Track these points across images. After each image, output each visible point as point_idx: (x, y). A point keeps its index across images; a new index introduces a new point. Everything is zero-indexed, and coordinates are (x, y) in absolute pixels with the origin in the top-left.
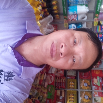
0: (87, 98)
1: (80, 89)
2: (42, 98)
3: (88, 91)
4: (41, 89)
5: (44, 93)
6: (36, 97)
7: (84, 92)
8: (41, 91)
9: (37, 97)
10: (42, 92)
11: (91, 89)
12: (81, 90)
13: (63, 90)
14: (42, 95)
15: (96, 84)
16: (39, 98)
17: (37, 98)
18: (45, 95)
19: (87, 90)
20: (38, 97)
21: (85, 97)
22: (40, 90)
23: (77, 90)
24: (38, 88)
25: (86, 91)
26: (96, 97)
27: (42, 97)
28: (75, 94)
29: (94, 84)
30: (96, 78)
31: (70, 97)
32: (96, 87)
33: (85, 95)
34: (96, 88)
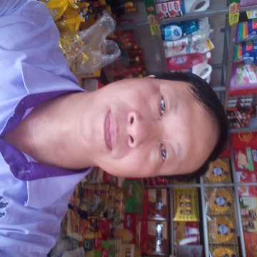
0: (223, 202)
1: (205, 183)
2: (114, 213)
3: (224, 187)
4: (109, 192)
5: (118, 201)
6: (100, 213)
7: (215, 190)
8: (110, 197)
9: (102, 213)
10: (113, 199)
11: (233, 181)
12: (207, 185)
13: (163, 188)
14: (112, 208)
15: (243, 166)
16: (105, 215)
17: (102, 215)
18: (121, 206)
19: (223, 185)
20: (104, 211)
21: (217, 202)
22: (107, 195)
23: (198, 185)
24: (103, 192)
25: (218, 187)
26: (243, 198)
27: (112, 211)
28: (193, 194)
29: (240, 166)
30: (244, 152)
31: (181, 203)
32: (243, 174)
33: (217, 196)
34: (244, 177)
